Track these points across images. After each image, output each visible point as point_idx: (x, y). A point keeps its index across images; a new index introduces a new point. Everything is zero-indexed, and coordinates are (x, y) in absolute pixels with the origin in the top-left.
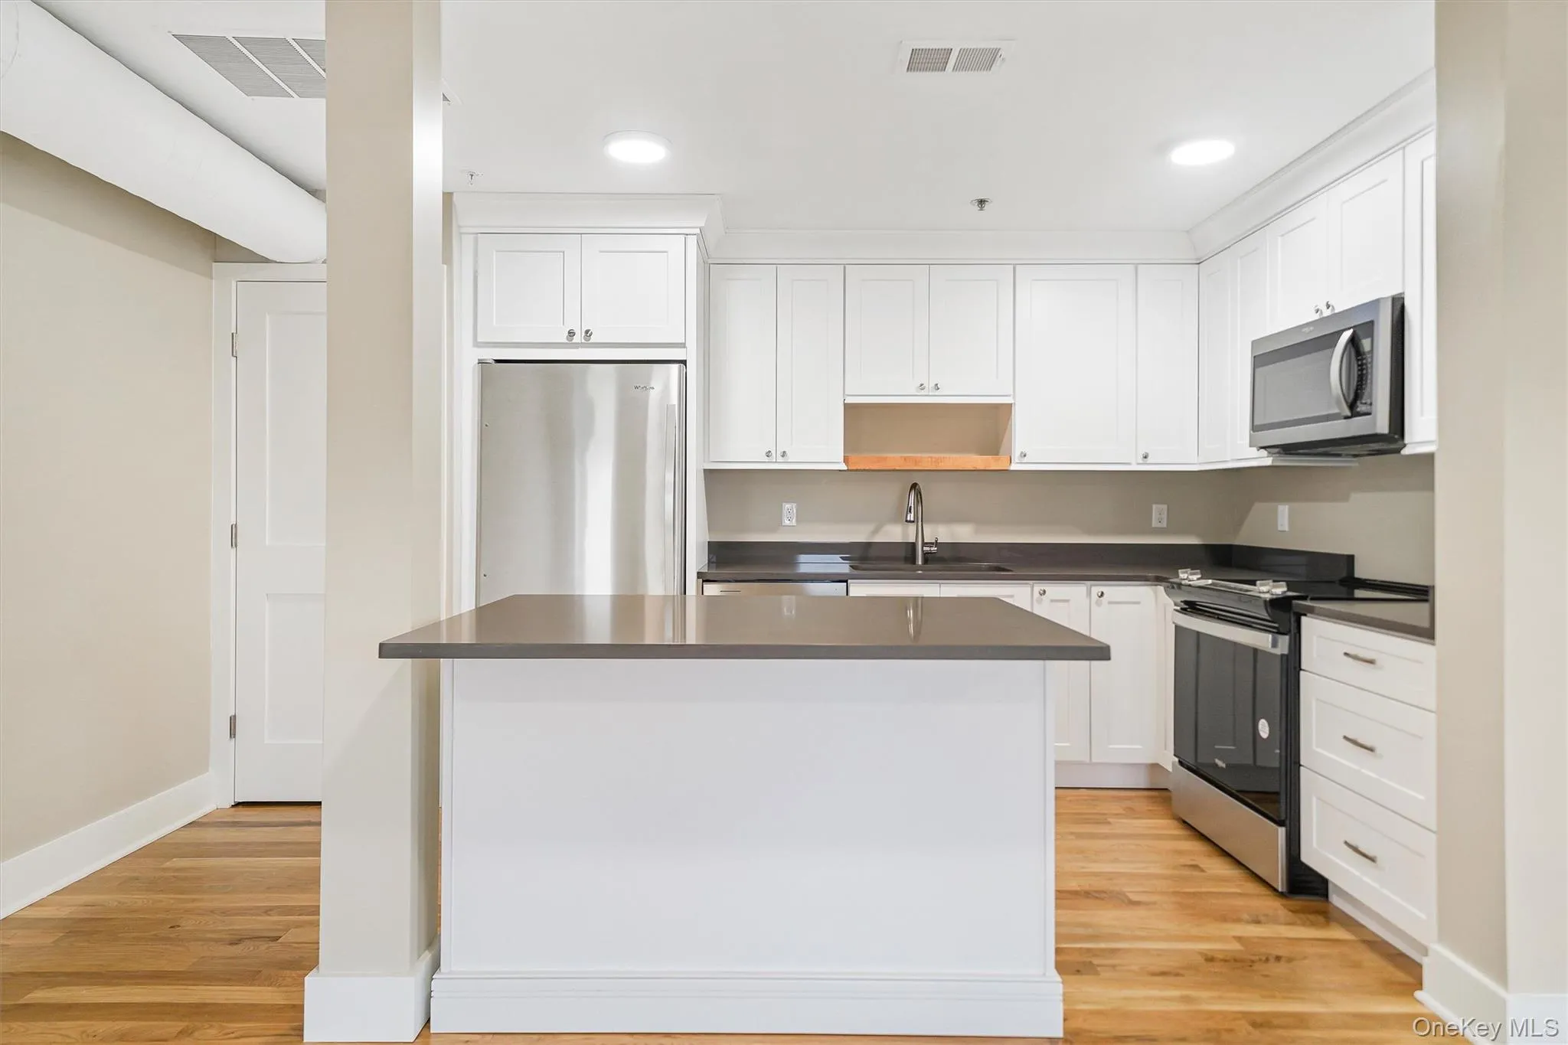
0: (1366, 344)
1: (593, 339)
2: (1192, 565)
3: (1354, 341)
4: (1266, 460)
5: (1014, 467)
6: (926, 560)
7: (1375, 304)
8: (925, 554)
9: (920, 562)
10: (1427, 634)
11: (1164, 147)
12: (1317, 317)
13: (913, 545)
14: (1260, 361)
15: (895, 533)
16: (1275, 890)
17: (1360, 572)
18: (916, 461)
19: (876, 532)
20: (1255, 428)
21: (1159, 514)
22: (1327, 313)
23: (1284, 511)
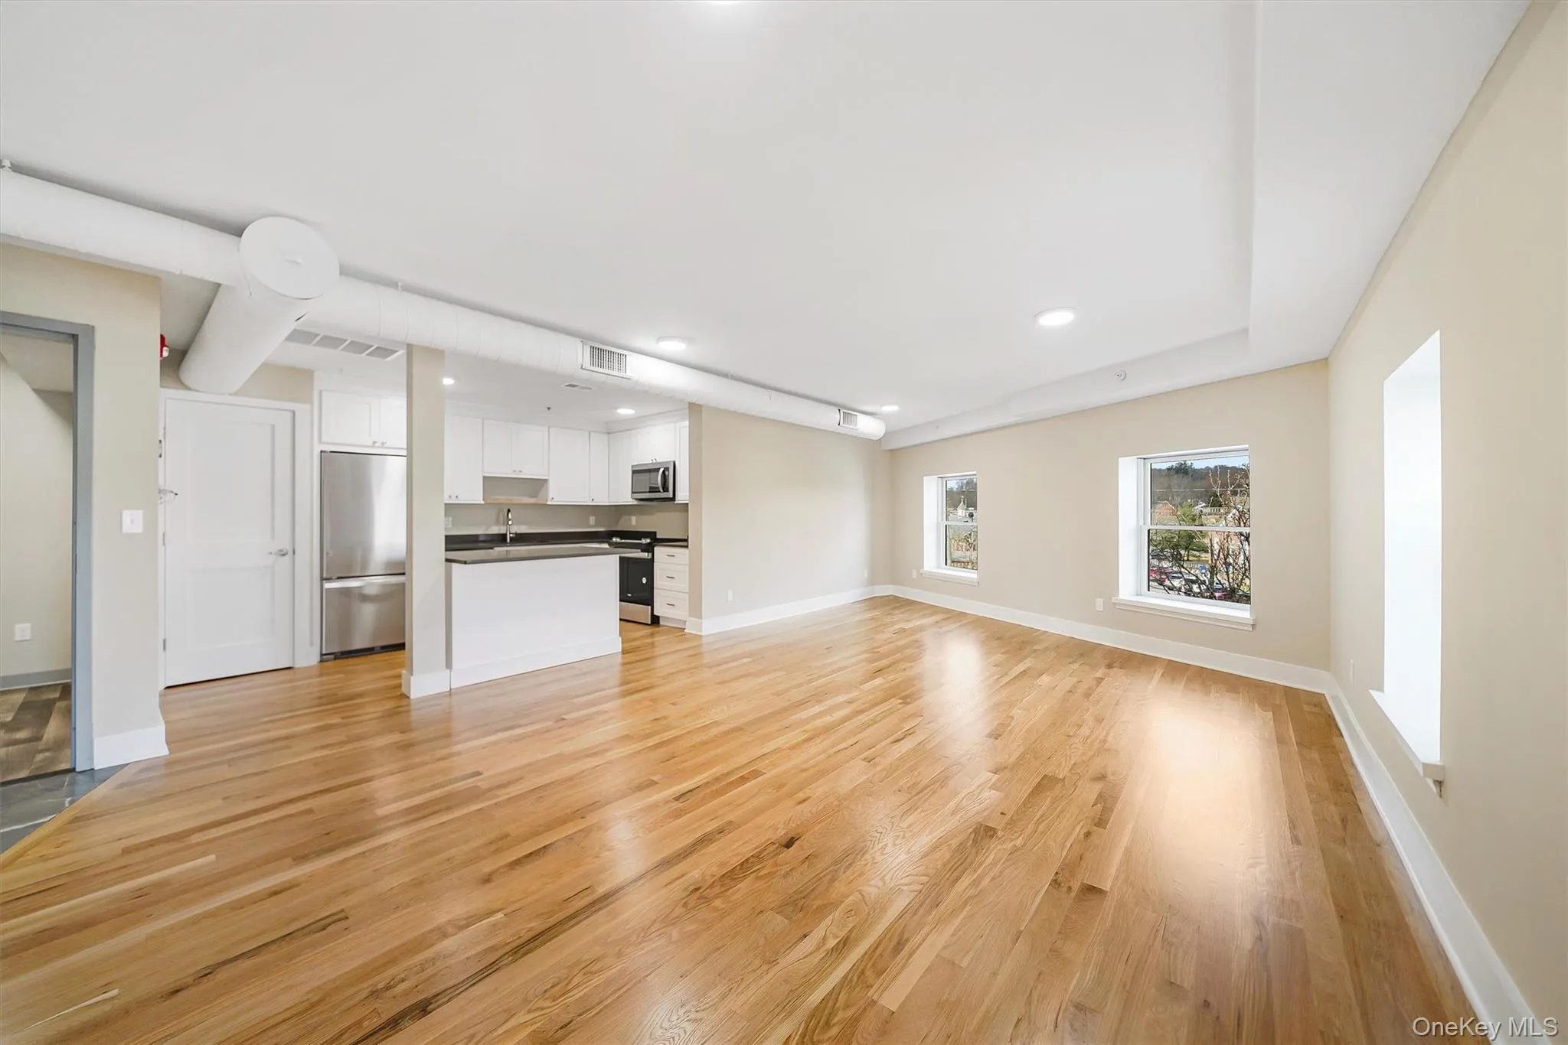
0: (667, 473)
1: (385, 445)
2: (617, 536)
3: (664, 472)
4: (635, 503)
5: (549, 503)
6: (510, 540)
7: (670, 462)
8: (510, 537)
9: (508, 541)
10: (687, 547)
11: (616, 408)
12: (651, 462)
13: (505, 535)
14: (634, 472)
15: (495, 530)
16: (647, 624)
17: (658, 536)
18: (511, 500)
19: (487, 530)
20: (633, 493)
21: (592, 520)
22: (654, 461)
23: (634, 519)
